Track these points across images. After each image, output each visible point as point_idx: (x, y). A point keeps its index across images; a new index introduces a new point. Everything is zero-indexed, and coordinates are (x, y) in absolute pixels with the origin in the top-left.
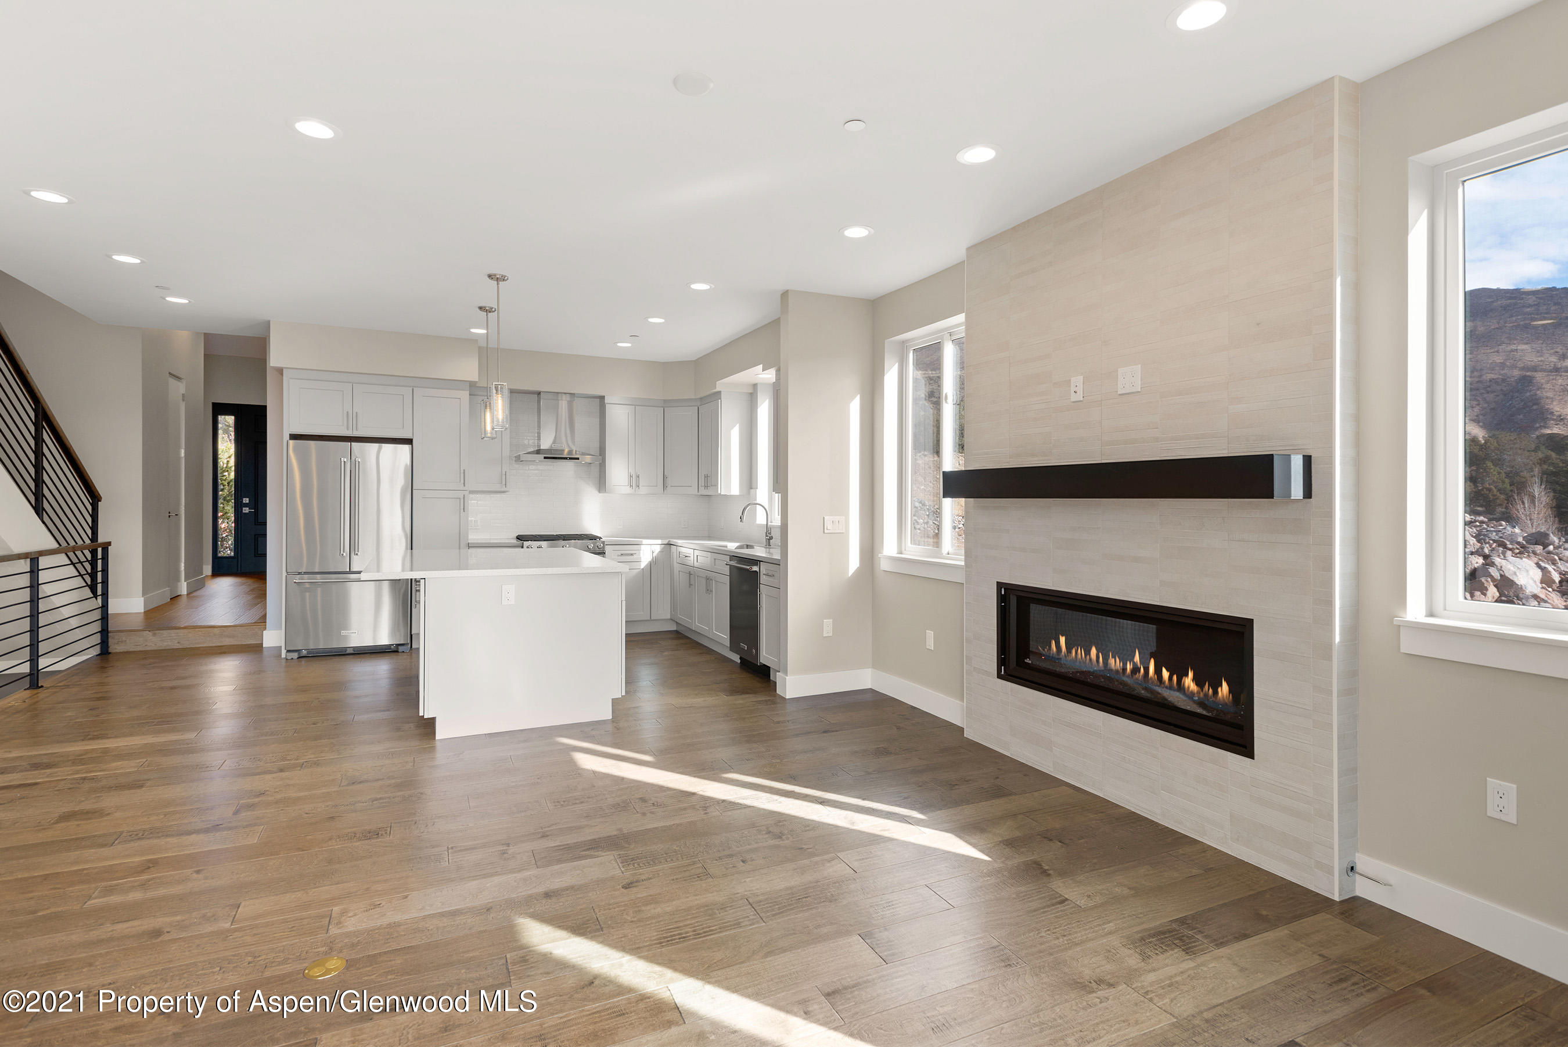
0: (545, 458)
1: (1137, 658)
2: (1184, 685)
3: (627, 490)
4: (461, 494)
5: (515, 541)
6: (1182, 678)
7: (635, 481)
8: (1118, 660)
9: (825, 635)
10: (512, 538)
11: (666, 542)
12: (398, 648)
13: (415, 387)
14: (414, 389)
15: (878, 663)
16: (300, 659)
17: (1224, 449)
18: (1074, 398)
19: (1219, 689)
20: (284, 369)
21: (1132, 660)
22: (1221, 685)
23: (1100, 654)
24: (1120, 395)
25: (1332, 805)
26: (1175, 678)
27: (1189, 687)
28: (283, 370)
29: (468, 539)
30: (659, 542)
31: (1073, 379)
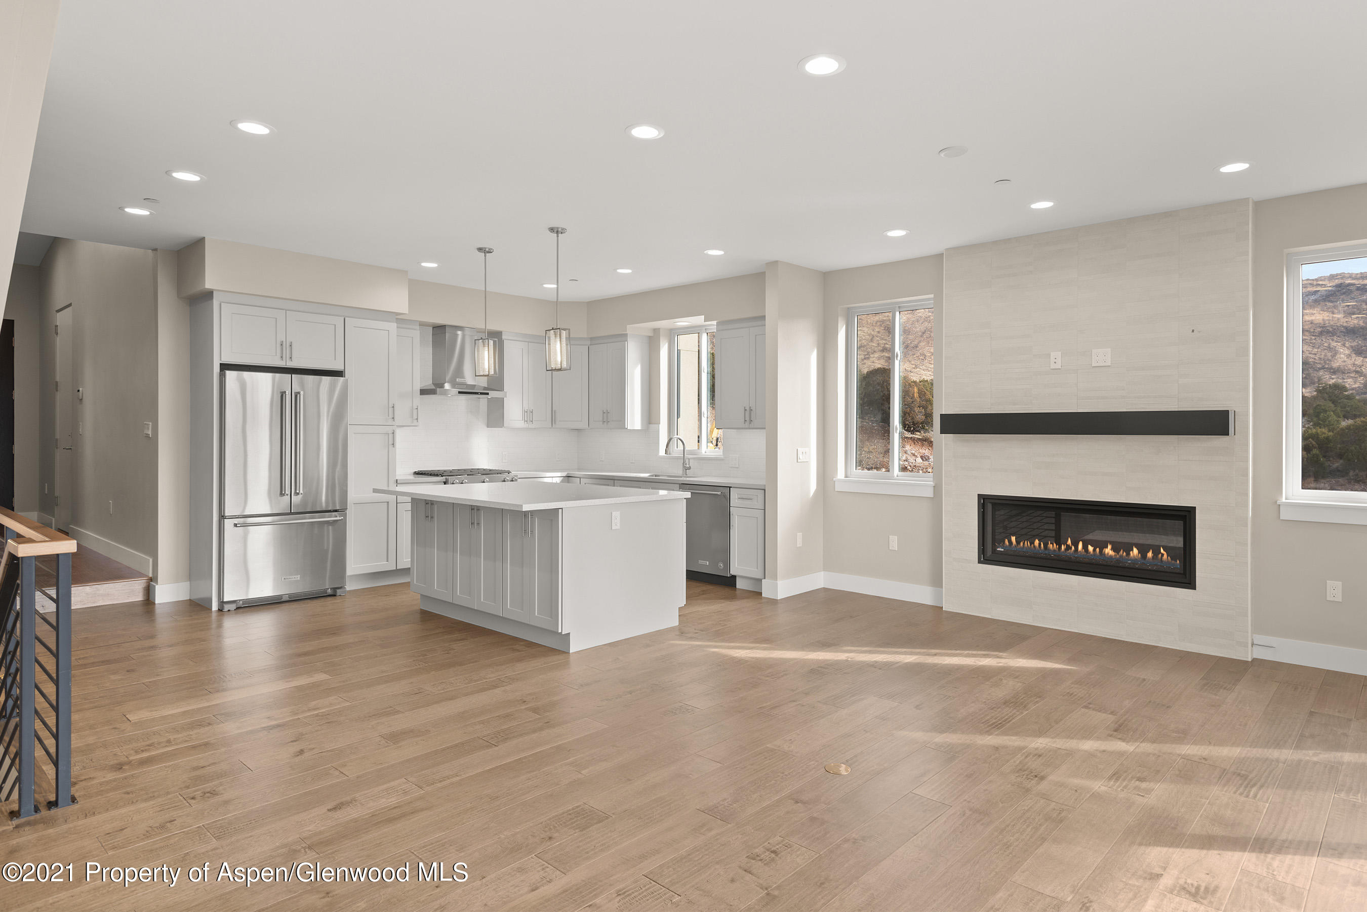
0: (460, 392)
1: (1069, 542)
2: (1104, 552)
3: (521, 424)
4: (389, 430)
5: (412, 477)
6: (1103, 550)
7: (528, 415)
8: (1055, 545)
9: (798, 546)
10: (409, 475)
11: (564, 474)
12: (336, 592)
13: (347, 317)
14: (346, 318)
15: (829, 566)
16: (238, 611)
17: (1176, 405)
18: (1053, 366)
19: (1131, 552)
20: (214, 292)
21: (1065, 543)
22: (1132, 550)
23: (1042, 543)
24: (1093, 367)
25: (1248, 608)
26: (1098, 549)
27: (1108, 554)
28: (212, 292)
29: (395, 475)
30: (559, 474)
31: (1052, 354)
